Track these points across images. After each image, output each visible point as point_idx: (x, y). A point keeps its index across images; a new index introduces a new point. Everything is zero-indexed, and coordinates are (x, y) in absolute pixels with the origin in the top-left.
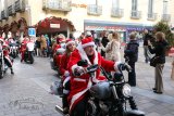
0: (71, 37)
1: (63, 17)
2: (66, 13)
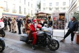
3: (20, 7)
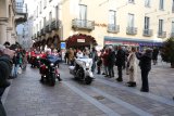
0: (94, 50)
1: (88, 34)
3: (147, 19)
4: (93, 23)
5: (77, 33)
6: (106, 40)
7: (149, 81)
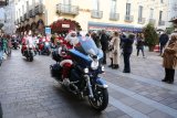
2: (74, 16)
4: (78, 9)
5: (61, 18)
6: (90, 25)
7: (131, 63)
